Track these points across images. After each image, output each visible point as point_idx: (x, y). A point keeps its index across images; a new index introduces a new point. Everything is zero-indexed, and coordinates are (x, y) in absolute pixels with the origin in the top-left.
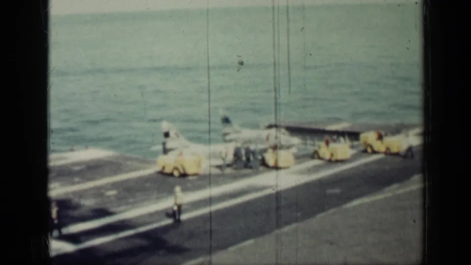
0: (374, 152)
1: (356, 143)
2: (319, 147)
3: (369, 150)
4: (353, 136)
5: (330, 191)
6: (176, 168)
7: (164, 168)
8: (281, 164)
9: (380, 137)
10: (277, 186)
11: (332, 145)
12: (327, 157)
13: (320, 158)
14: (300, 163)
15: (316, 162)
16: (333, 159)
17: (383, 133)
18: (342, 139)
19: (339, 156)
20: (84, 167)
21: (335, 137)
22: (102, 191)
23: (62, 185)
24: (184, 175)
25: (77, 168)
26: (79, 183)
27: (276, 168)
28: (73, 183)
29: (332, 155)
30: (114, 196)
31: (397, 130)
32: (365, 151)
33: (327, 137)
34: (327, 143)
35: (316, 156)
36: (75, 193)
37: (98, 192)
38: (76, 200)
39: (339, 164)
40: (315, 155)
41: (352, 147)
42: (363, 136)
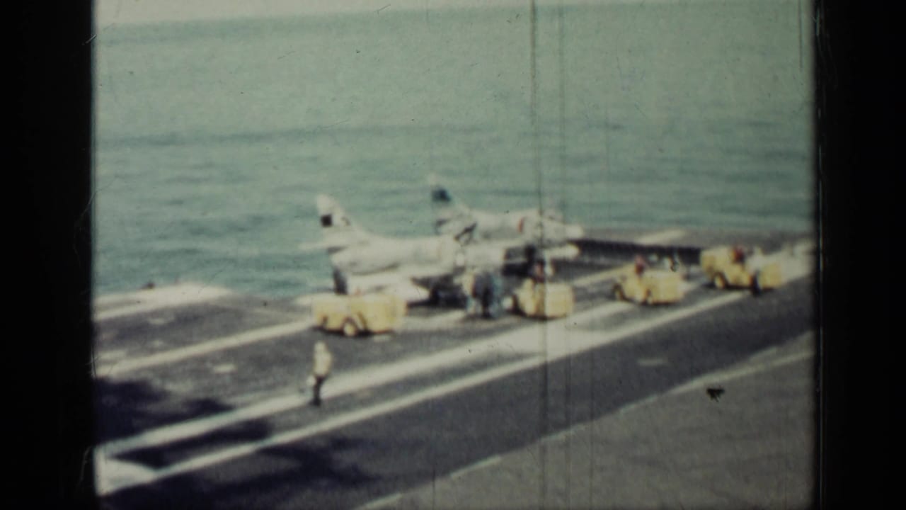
0: (729, 287)
1: (694, 269)
2: (624, 278)
3: (718, 283)
4: (689, 255)
5: (645, 362)
6: (349, 320)
7: (325, 320)
8: (549, 311)
9: (740, 258)
10: (544, 353)
11: (649, 274)
12: (640, 296)
13: (624, 298)
14: (586, 308)
15: (618, 307)
16: (650, 300)
17: (745, 250)
18: (667, 262)
19: (663, 295)
20: (172, 318)
21: (654, 258)
22: (209, 365)
23: (131, 354)
24: (365, 334)
25: (158, 321)
26: (163, 350)
27: (540, 318)
28: (152, 351)
29: (649, 293)
30: (232, 374)
31: (772, 245)
32: (711, 286)
33: (639, 260)
34: (640, 270)
35: (617, 294)
36: (153, 369)
37: (198, 367)
38: (157, 383)
39: (662, 310)
40: (615, 292)
41: (688, 278)
42: (707, 256)
